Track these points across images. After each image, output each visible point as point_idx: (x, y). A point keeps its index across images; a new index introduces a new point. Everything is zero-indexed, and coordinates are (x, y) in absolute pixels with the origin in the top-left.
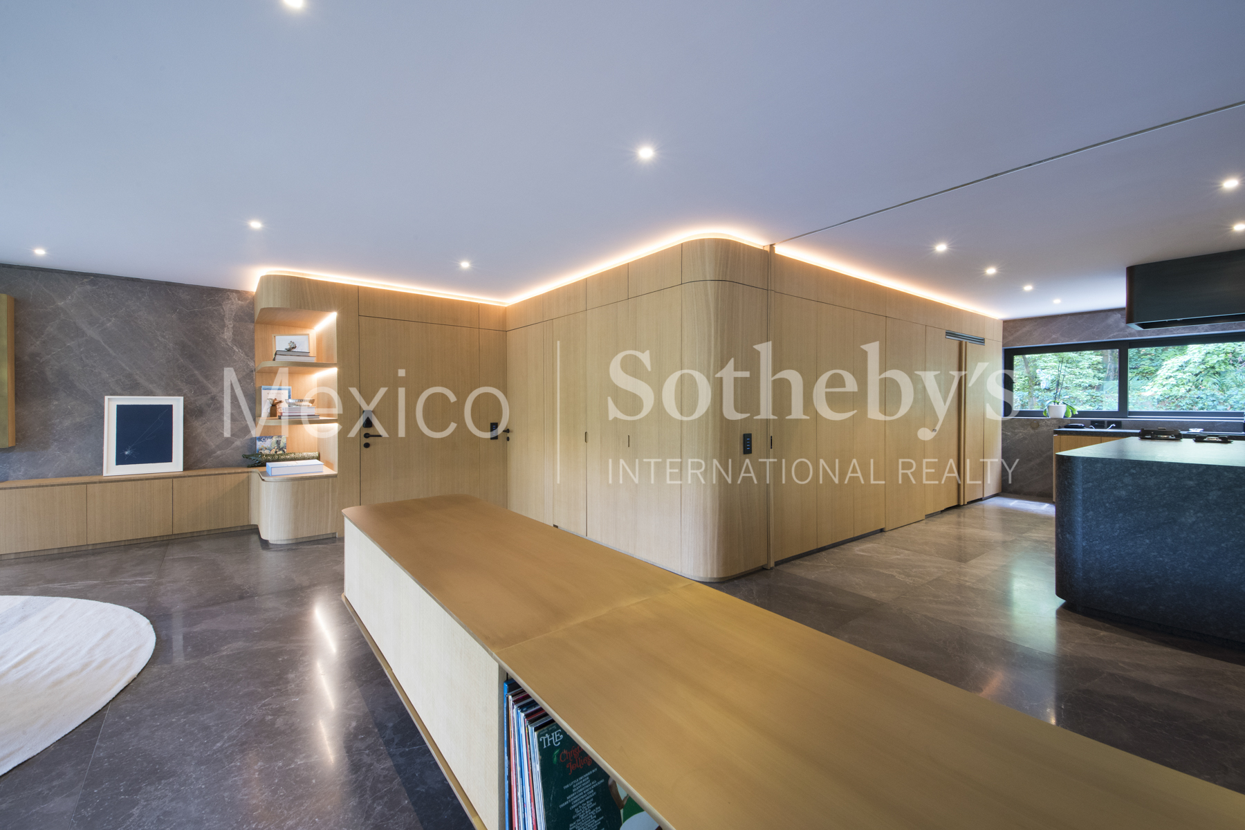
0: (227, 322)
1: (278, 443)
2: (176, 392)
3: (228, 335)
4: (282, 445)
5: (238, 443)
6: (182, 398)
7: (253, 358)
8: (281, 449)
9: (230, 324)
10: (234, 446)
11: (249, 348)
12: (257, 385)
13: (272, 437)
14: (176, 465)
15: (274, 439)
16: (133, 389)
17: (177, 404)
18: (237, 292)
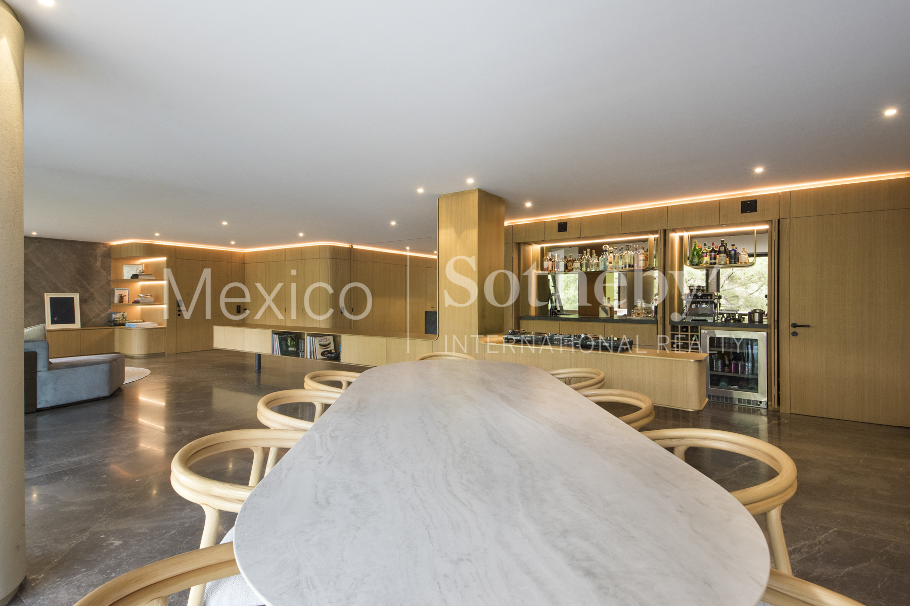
0: (98, 258)
1: (123, 315)
2: (76, 292)
3: (98, 264)
4: (125, 316)
5: (103, 315)
6: (78, 294)
7: (110, 275)
8: (124, 318)
9: (99, 259)
10: (101, 317)
11: (108, 271)
12: (112, 288)
13: (120, 313)
14: (77, 324)
15: (121, 314)
16: (56, 290)
17: (76, 297)
18: (103, 244)
